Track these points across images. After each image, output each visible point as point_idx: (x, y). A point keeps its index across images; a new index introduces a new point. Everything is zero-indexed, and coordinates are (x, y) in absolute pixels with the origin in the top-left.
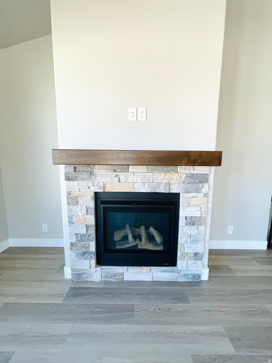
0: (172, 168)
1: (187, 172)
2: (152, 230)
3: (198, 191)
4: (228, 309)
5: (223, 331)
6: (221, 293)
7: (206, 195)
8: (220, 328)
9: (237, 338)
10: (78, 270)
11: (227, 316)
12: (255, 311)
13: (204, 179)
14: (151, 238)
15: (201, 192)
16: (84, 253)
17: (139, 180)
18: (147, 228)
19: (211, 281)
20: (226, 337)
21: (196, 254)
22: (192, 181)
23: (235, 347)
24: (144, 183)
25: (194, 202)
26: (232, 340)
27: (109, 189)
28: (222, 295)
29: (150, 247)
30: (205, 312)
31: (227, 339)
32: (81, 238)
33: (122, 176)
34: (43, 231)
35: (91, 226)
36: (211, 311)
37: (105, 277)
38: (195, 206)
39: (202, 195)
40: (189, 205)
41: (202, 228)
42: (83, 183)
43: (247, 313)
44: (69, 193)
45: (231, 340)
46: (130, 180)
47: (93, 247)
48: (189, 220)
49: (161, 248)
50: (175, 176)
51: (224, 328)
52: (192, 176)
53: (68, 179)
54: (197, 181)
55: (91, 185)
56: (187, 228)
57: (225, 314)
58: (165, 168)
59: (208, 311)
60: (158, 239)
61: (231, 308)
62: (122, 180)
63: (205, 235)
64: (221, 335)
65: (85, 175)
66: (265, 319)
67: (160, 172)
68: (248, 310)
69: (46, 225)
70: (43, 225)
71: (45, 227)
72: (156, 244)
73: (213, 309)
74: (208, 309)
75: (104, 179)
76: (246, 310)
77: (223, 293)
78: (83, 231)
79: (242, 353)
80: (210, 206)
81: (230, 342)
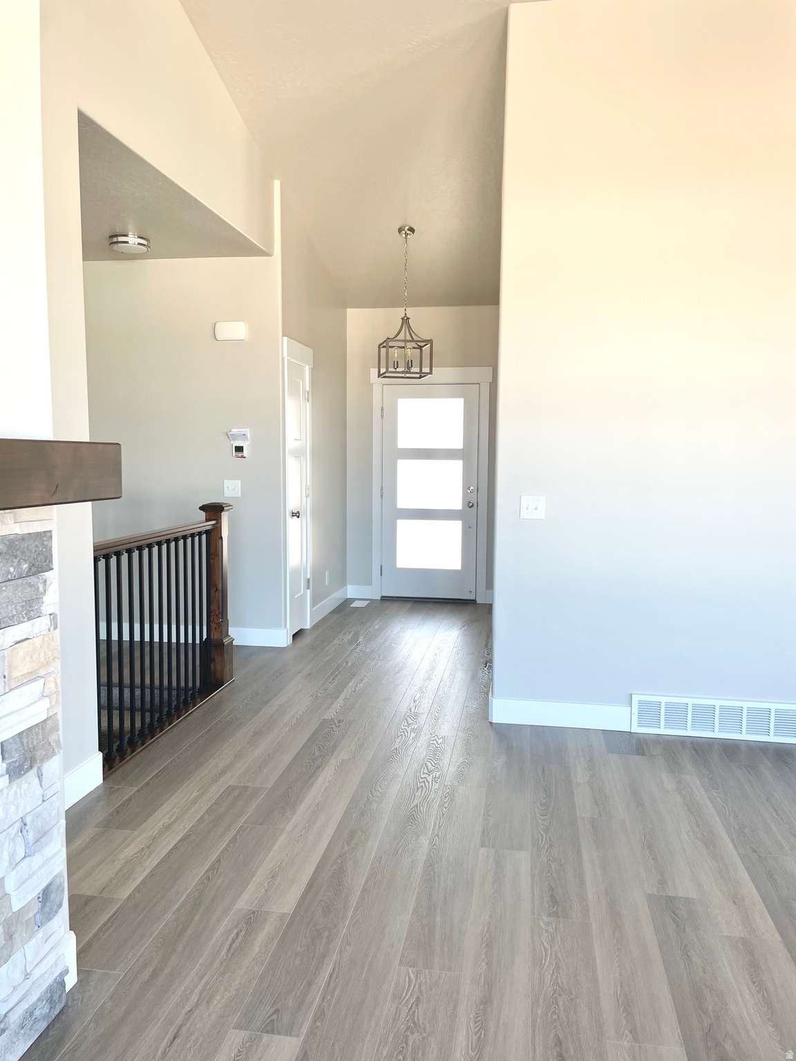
4: (200, 987)
5: (243, 1034)
6: (146, 974)
8: (235, 1038)
9: (273, 1014)
11: (215, 1002)
12: (237, 935)
15: (38, 615)
19: (89, 972)
20: (260, 1038)
22: (9, 572)
23: (289, 1031)
26: (270, 1028)
28: (154, 975)
30: (172, 1050)
31: (266, 1038)
36: (181, 1032)
43: (232, 955)
45: (272, 1032)
51: (238, 1027)
54: (25, 566)
57: (208, 1002)
59: (175, 1038)
61: (202, 977)
64: (251, 1046)
66: (265, 932)
68: (226, 946)
73: (179, 1021)
74: (169, 1036)
76: (224, 952)
77: (149, 970)
79: (306, 1026)
81: (276, 1037)
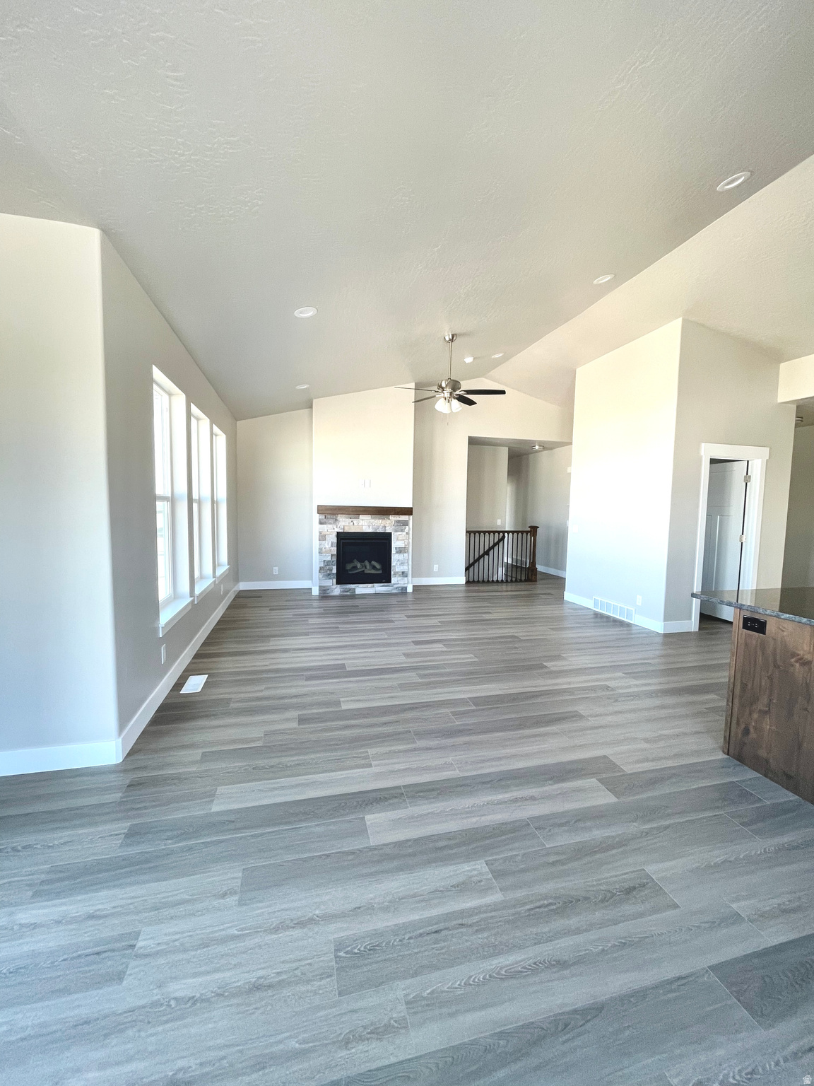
0: (385, 516)
1: (396, 519)
2: (373, 563)
3: (402, 531)
7: (407, 533)
10: (324, 587)
13: (406, 523)
14: (374, 567)
16: (329, 575)
17: (366, 524)
18: (370, 562)
21: (403, 573)
24: (369, 526)
25: (400, 538)
27: (347, 530)
29: (373, 572)
32: (327, 563)
33: (355, 521)
34: (274, 573)
35: (334, 555)
37: (343, 592)
38: (401, 540)
39: (405, 533)
40: (397, 540)
41: (406, 555)
42: (330, 526)
44: (320, 533)
46: (360, 524)
47: (334, 571)
48: (398, 550)
49: (380, 572)
50: (388, 522)
52: (398, 522)
53: (321, 523)
55: (335, 527)
56: (397, 555)
58: (382, 517)
60: (378, 566)
62: (355, 524)
63: (408, 560)
65: (331, 521)
67: (379, 519)
69: (276, 568)
70: (274, 568)
71: (276, 570)
72: (377, 569)
75: (343, 524)
78: (329, 558)
80: (411, 541)
